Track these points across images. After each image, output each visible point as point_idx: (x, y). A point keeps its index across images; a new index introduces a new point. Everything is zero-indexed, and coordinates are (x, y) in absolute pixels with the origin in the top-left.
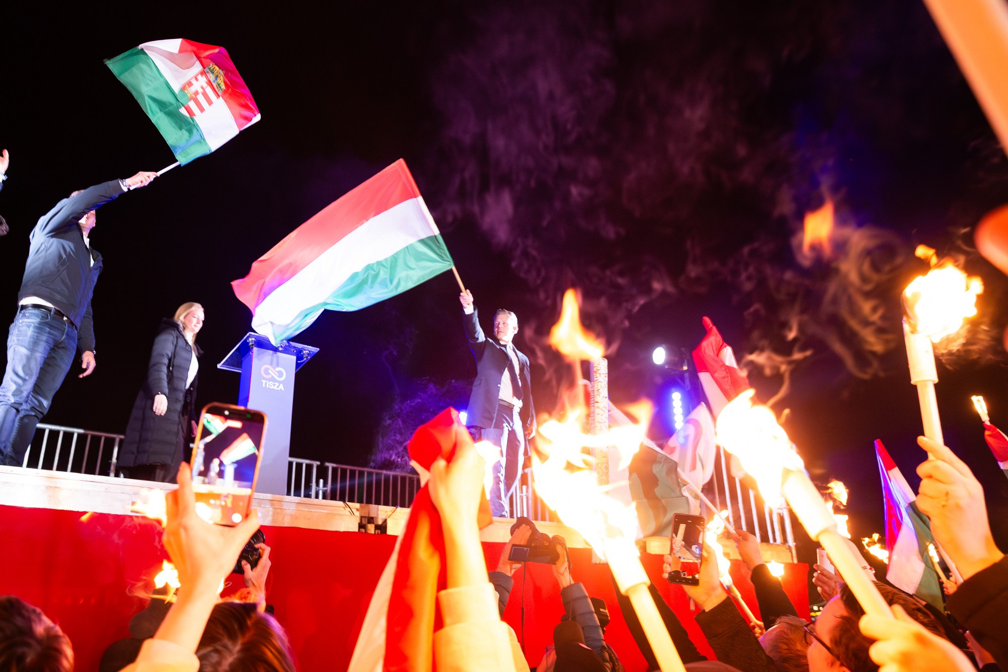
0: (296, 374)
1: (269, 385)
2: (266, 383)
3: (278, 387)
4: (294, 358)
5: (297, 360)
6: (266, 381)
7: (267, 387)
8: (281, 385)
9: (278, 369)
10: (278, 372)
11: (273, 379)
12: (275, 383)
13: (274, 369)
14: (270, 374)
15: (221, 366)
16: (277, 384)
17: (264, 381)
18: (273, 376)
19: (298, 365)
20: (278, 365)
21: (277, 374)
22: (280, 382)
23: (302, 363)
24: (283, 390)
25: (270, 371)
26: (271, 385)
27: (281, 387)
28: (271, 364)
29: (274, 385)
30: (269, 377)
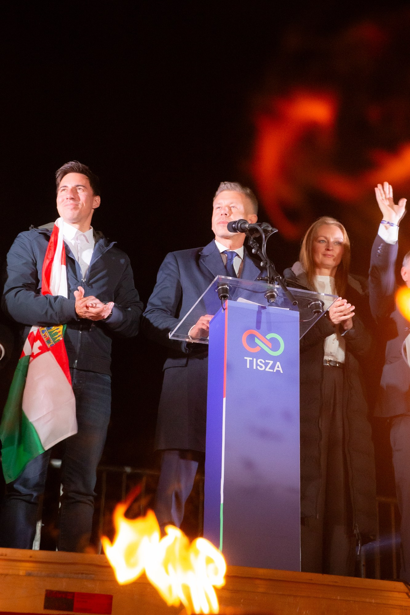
0: (301, 341)
1: (257, 365)
2: (251, 362)
3: (273, 367)
4: (296, 314)
5: (302, 317)
6: (251, 359)
7: (255, 368)
8: (278, 363)
9: (269, 336)
10: (273, 340)
11: (263, 355)
12: (267, 361)
13: (264, 336)
14: (257, 345)
15: (173, 336)
16: (271, 362)
17: (248, 359)
18: (262, 350)
19: (303, 325)
20: (270, 331)
21: (270, 346)
22: (275, 359)
23: (309, 323)
24: (282, 372)
25: (257, 341)
26: (260, 365)
27: (279, 367)
28: (258, 327)
29: (266, 364)
30: (255, 350)
